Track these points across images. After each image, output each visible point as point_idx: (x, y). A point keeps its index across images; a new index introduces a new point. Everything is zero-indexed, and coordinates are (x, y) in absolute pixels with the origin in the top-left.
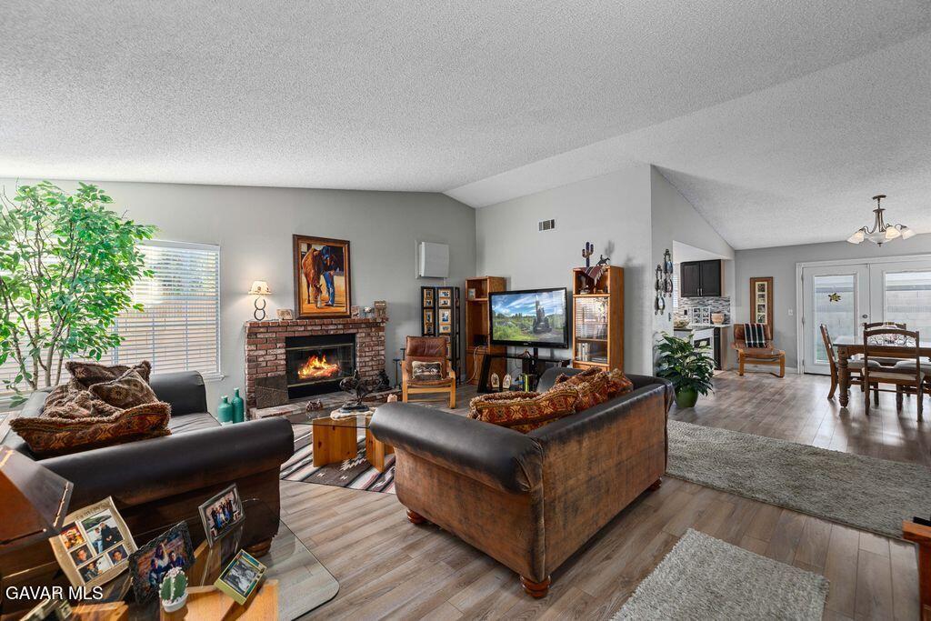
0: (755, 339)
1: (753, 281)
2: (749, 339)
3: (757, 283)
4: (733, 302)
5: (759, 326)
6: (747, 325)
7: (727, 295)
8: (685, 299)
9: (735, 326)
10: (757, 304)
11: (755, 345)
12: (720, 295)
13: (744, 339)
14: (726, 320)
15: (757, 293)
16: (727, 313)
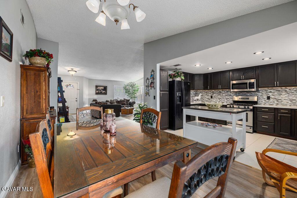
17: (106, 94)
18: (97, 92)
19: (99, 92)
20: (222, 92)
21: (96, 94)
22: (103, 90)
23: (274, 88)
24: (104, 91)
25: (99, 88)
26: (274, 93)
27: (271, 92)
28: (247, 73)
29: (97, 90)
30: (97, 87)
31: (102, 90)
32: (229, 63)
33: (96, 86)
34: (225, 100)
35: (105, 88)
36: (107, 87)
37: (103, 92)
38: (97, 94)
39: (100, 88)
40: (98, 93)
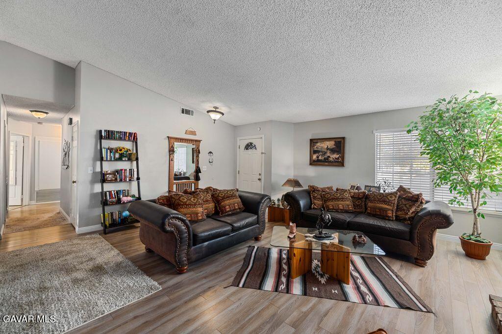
17: (340, 163)
18: (315, 157)
19: (320, 158)
21: (311, 164)
22: (333, 151)
24: (335, 156)
25: (319, 145)
29: (315, 152)
30: (313, 142)
31: (329, 152)
33: (311, 140)
35: (340, 145)
36: (344, 138)
37: (331, 159)
38: (313, 163)
39: (322, 145)
40: (318, 161)
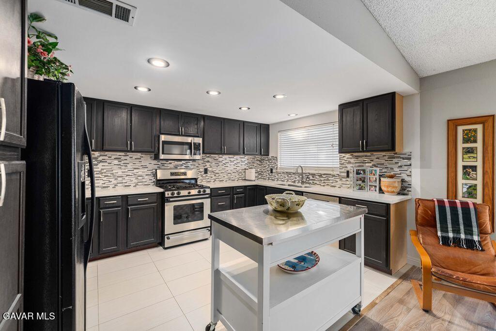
0: (456, 231)
1: (453, 124)
2: (444, 229)
3: (460, 129)
4: (416, 161)
5: (465, 205)
6: (441, 203)
7: (406, 150)
8: (348, 155)
9: (419, 201)
10: (460, 164)
11: (457, 242)
12: (393, 148)
13: (435, 227)
14: (404, 189)
15: (461, 145)
16: (407, 179)
20: (123, 158)
23: (212, 155)
26: (211, 163)
27: (208, 162)
28: (187, 123)
32: (143, 89)
34: (134, 179)
